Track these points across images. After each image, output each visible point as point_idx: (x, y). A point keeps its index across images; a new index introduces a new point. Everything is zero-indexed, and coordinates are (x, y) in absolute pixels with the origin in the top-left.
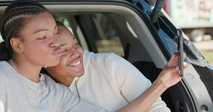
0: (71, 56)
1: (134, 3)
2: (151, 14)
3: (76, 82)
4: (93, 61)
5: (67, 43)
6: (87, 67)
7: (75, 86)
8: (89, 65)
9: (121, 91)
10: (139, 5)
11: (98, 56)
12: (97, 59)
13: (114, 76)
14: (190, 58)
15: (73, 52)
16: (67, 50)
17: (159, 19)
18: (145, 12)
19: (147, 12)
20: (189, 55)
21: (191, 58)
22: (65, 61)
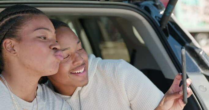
0: (74, 62)
1: (141, 6)
2: (160, 20)
3: (79, 92)
4: (101, 69)
5: (69, 48)
6: (93, 75)
7: (78, 96)
8: (95, 73)
9: (130, 104)
10: (147, 9)
11: (107, 64)
12: (105, 66)
13: (124, 88)
14: (202, 68)
15: (75, 58)
16: (69, 55)
17: (168, 24)
18: (154, 17)
19: (156, 17)
20: (201, 65)
21: (204, 68)
22: (67, 67)
